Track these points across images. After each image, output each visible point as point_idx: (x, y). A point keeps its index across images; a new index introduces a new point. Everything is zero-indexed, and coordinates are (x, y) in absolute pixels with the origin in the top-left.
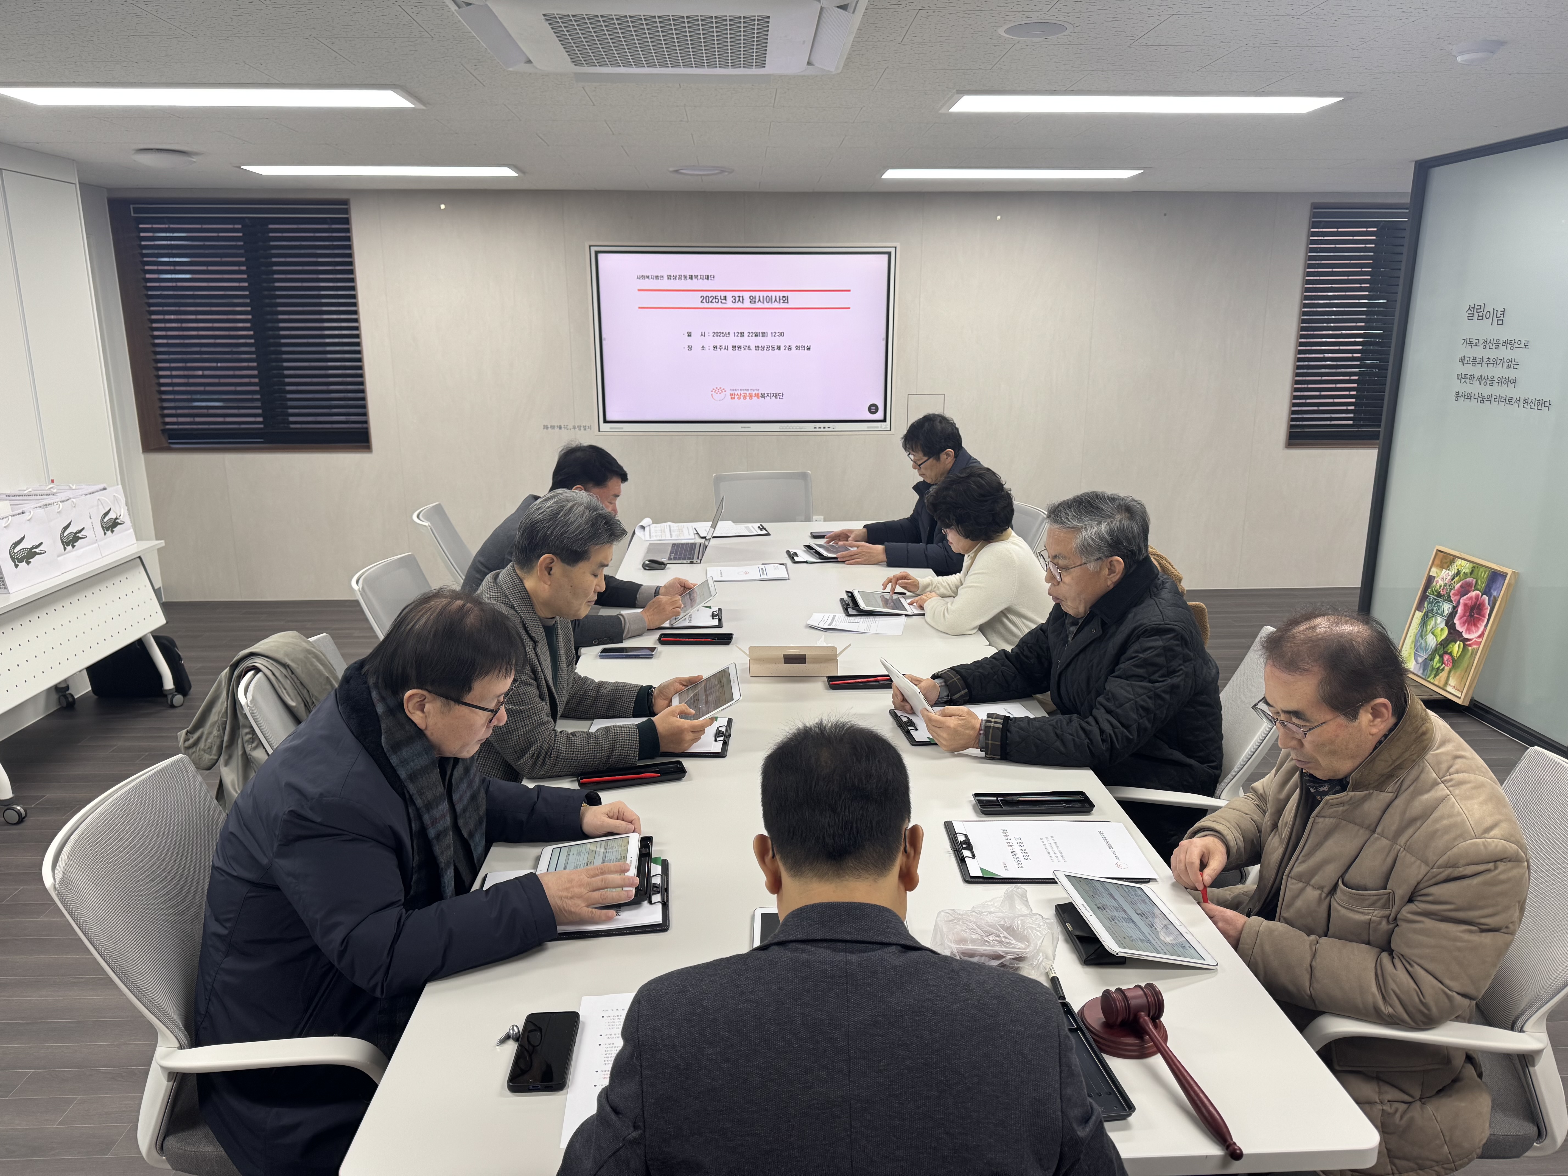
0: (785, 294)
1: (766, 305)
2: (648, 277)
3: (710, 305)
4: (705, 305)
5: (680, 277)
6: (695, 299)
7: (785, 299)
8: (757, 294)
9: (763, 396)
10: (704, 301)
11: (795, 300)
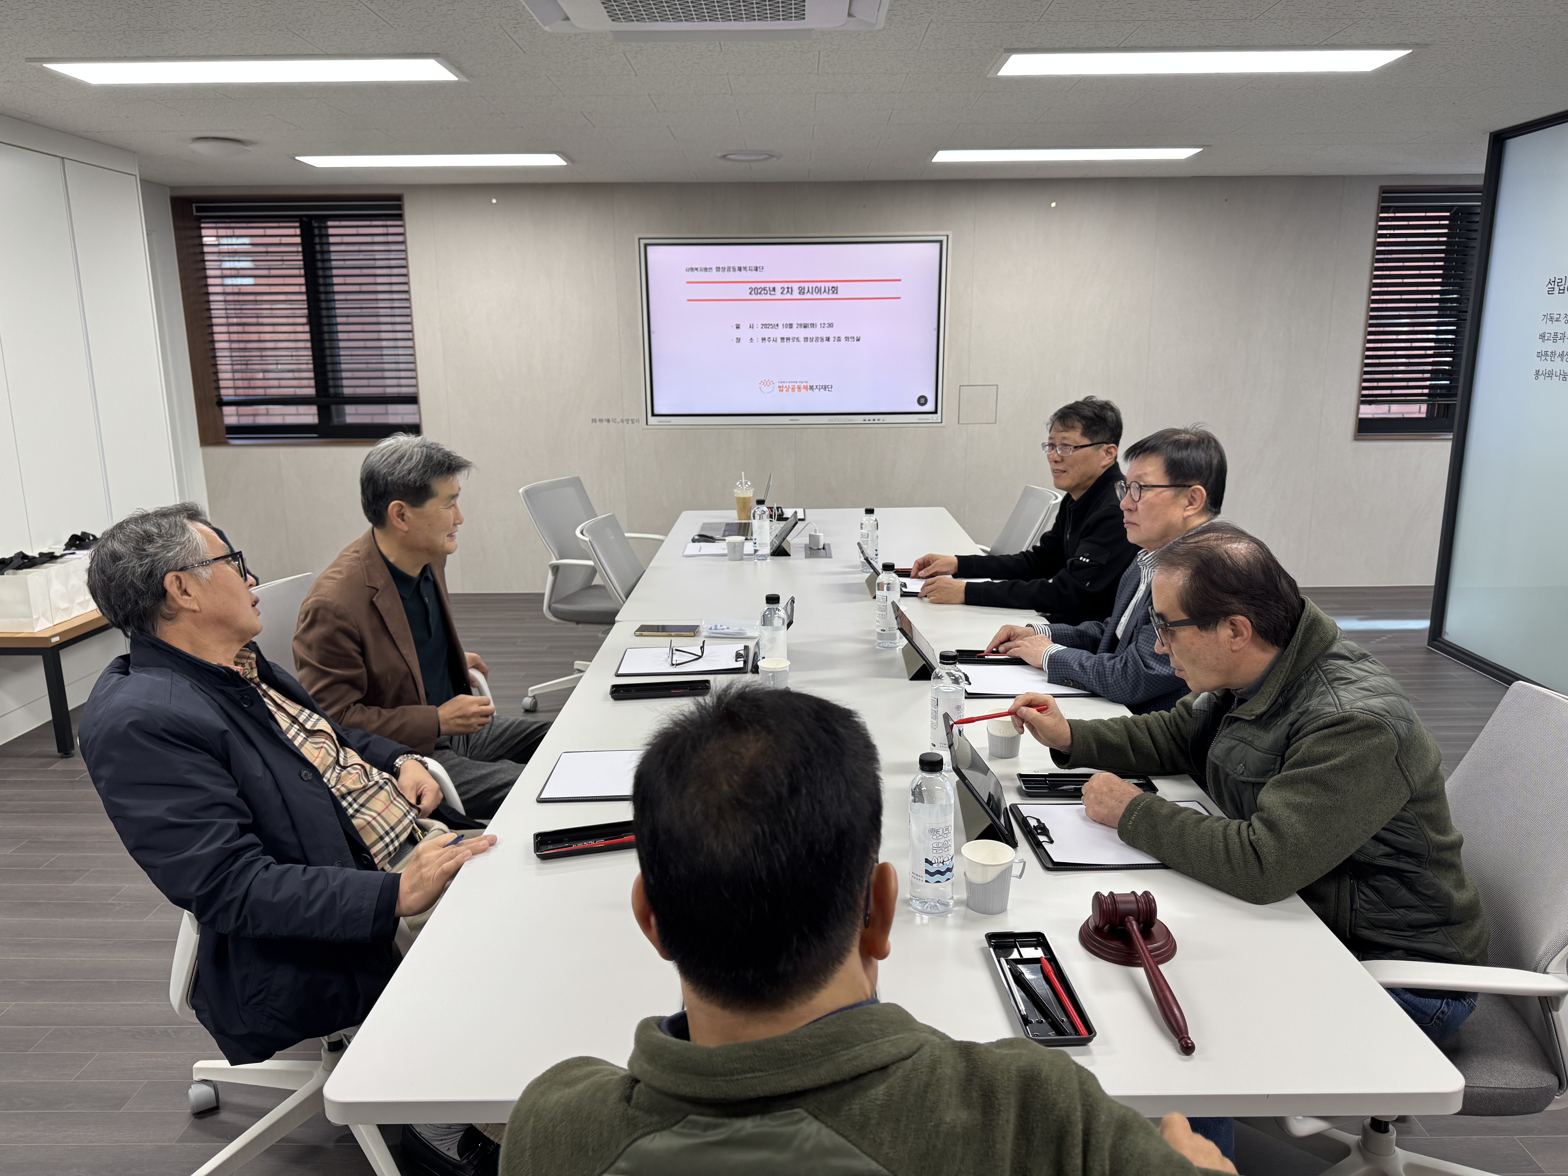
0: (835, 284)
1: (815, 296)
2: (697, 269)
3: (759, 297)
4: (754, 297)
5: (729, 268)
6: (743, 291)
7: (835, 290)
8: (806, 285)
9: (811, 388)
10: (753, 292)
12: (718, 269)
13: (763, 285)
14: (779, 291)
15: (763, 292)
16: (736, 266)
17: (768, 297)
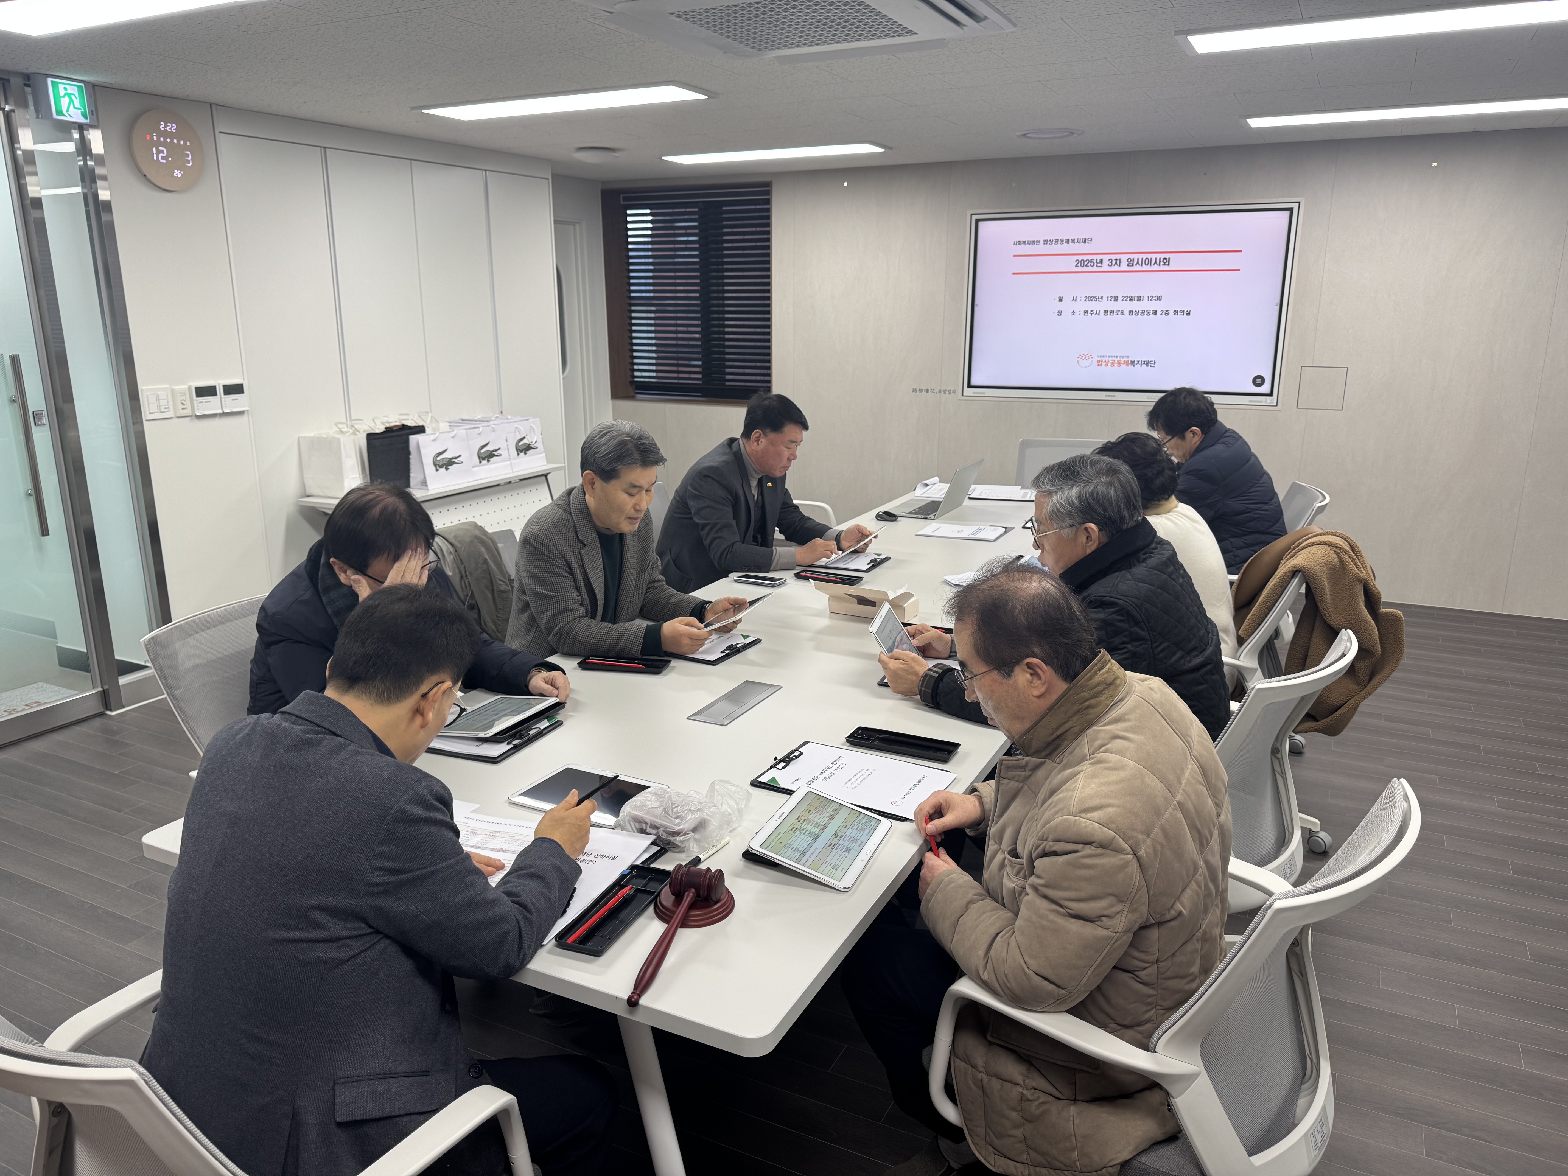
0: (1167, 256)
1: (1145, 268)
2: (1024, 242)
3: (1085, 269)
4: (1080, 269)
5: (1057, 241)
6: (1069, 264)
7: (1166, 261)
8: (1136, 257)
9: (1133, 363)
10: (1079, 265)
11: (1177, 262)
12: (1046, 242)
13: (1090, 257)
14: (1106, 262)
15: (1089, 265)
16: (1065, 238)
17: (1095, 269)
